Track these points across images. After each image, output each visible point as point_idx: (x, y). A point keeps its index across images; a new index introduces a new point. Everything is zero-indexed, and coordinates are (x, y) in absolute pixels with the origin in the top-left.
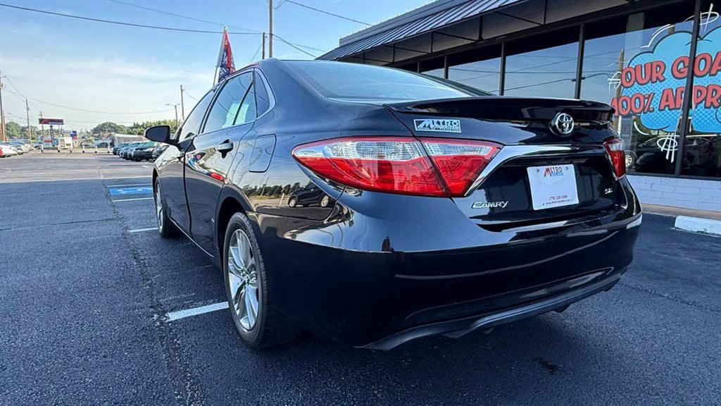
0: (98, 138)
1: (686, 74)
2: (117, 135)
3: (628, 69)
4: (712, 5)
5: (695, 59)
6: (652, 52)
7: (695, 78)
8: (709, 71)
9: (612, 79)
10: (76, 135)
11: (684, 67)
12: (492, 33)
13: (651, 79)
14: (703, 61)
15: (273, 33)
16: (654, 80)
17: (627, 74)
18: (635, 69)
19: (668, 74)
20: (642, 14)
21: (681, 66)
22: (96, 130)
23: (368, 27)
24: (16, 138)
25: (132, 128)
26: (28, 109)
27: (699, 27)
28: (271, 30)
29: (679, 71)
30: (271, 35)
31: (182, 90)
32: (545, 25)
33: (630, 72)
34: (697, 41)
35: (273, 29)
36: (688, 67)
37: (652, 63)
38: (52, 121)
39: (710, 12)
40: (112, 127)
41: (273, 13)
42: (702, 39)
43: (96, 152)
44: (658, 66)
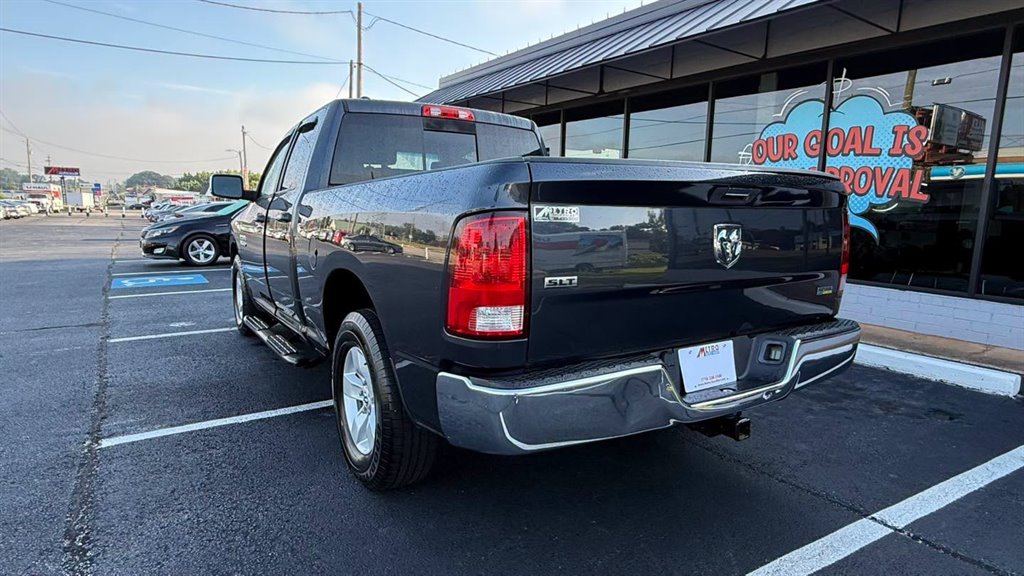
0: (132, 194)
1: (817, 152)
2: (158, 191)
3: (760, 142)
4: (845, 70)
5: (827, 133)
6: (784, 123)
7: (828, 157)
8: (842, 150)
9: (743, 153)
10: (99, 190)
11: (817, 143)
12: (615, 85)
13: (783, 156)
14: (836, 137)
15: (362, 62)
16: (786, 157)
17: (758, 148)
18: (767, 142)
19: (800, 150)
20: (775, 74)
21: (814, 141)
22: (130, 183)
23: (492, 58)
24: (12, 191)
25: (181, 181)
26: (29, 153)
27: (832, 95)
28: (359, 58)
29: (811, 148)
30: (360, 64)
31: (244, 133)
32: (672, 79)
33: (760, 145)
34: (829, 112)
35: (362, 57)
36: (821, 143)
37: (784, 136)
38: (63, 170)
39: (843, 79)
40: (153, 179)
41: (362, 35)
42: (834, 111)
43: (124, 216)
44: (790, 140)
